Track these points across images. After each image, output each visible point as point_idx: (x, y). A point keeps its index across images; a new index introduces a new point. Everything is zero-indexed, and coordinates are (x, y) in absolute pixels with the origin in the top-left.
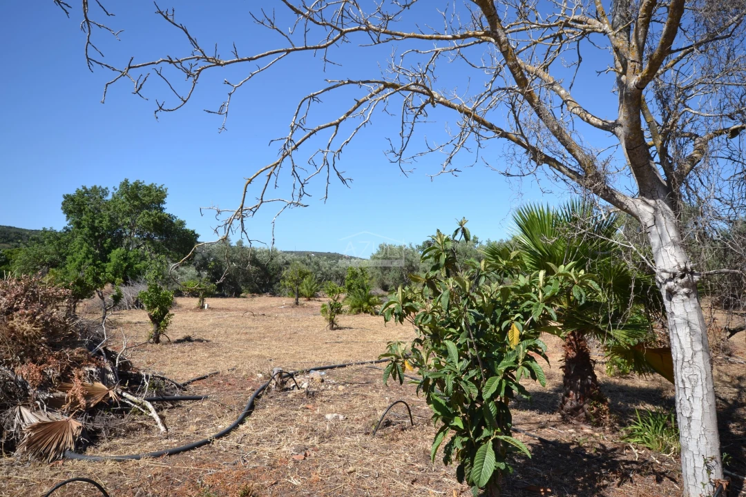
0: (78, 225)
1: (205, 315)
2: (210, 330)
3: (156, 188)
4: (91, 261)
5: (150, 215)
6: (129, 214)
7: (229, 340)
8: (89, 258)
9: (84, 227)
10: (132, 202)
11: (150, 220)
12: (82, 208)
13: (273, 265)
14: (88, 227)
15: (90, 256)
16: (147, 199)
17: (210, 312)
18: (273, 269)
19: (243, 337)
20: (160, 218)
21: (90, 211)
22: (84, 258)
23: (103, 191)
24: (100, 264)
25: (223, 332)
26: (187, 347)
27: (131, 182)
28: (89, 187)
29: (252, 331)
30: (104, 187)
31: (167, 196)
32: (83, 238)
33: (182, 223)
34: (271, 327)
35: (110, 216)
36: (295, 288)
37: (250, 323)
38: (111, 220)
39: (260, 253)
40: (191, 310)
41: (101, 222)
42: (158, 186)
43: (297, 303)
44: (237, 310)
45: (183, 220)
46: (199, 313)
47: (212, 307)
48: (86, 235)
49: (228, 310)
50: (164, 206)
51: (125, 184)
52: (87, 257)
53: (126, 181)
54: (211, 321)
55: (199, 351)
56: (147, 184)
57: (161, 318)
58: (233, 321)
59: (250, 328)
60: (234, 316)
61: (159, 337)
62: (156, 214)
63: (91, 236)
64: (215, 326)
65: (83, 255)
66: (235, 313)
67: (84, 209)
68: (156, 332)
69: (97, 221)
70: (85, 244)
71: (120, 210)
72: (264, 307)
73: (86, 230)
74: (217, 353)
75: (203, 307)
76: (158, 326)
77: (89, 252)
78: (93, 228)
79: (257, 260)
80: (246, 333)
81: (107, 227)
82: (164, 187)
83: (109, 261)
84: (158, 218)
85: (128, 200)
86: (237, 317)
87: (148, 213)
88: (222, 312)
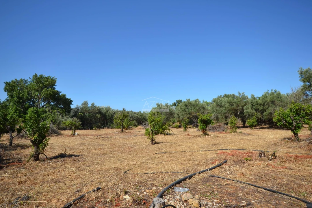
0: (11, 96)
1: (76, 139)
2: (78, 147)
3: (51, 78)
4: (18, 114)
5: (48, 91)
6: (37, 90)
7: (90, 155)
8: (17, 113)
9: (14, 98)
10: (39, 84)
11: (48, 93)
12: (14, 88)
13: (108, 114)
14: (17, 97)
15: (18, 111)
16: (46, 83)
17: (78, 137)
18: (108, 116)
19: (99, 152)
20: (53, 92)
21: (18, 90)
22: (14, 113)
23: (26, 81)
24: (22, 115)
25: (85, 149)
26: (60, 162)
27: (38, 75)
28: (18, 79)
29: (103, 147)
30: (26, 79)
31: (57, 82)
32: (14, 103)
33: (64, 96)
34: (114, 144)
35: (28, 92)
36: (121, 123)
37: (101, 142)
38: (28, 94)
39: (102, 109)
40: (68, 136)
41: (23, 95)
42: (52, 77)
43: (122, 131)
44: (92, 135)
45: (65, 94)
46: (72, 138)
47: (79, 134)
48: (15, 101)
49: (88, 135)
50: (55, 87)
51: (35, 76)
52: (16, 112)
53: (36, 75)
54: (79, 141)
55: (68, 166)
56: (46, 76)
57: (41, 142)
58: (91, 141)
59: (102, 145)
60: (92, 139)
61: (38, 156)
62: (51, 90)
63: (18, 102)
64: (81, 144)
65: (14, 111)
66: (92, 137)
67: (15, 89)
68: (36, 152)
69: (21, 95)
70: (15, 106)
71: (33, 89)
72: (106, 133)
73: (15, 99)
74: (82, 167)
75: (74, 134)
76: (38, 147)
77: (17, 109)
78: (19, 98)
79: (101, 112)
80: (101, 149)
81: (27, 97)
82: (55, 78)
83: (27, 114)
84: (52, 92)
85: (36, 84)
86: (94, 139)
87: (47, 90)
88: (85, 137)
